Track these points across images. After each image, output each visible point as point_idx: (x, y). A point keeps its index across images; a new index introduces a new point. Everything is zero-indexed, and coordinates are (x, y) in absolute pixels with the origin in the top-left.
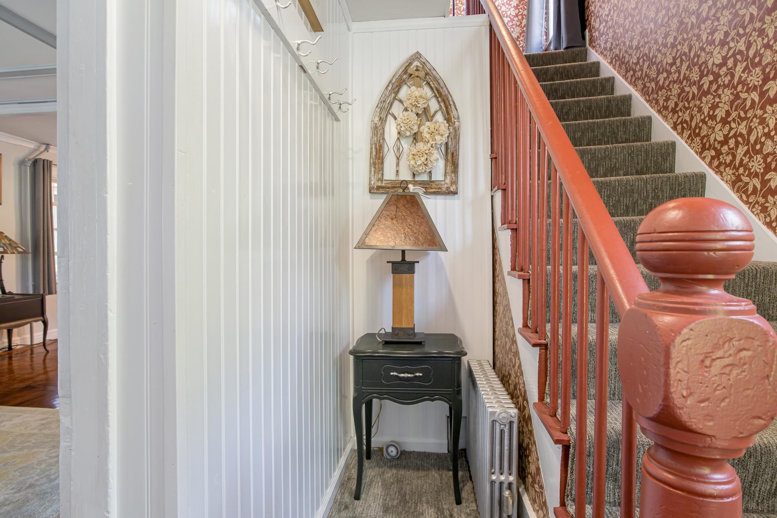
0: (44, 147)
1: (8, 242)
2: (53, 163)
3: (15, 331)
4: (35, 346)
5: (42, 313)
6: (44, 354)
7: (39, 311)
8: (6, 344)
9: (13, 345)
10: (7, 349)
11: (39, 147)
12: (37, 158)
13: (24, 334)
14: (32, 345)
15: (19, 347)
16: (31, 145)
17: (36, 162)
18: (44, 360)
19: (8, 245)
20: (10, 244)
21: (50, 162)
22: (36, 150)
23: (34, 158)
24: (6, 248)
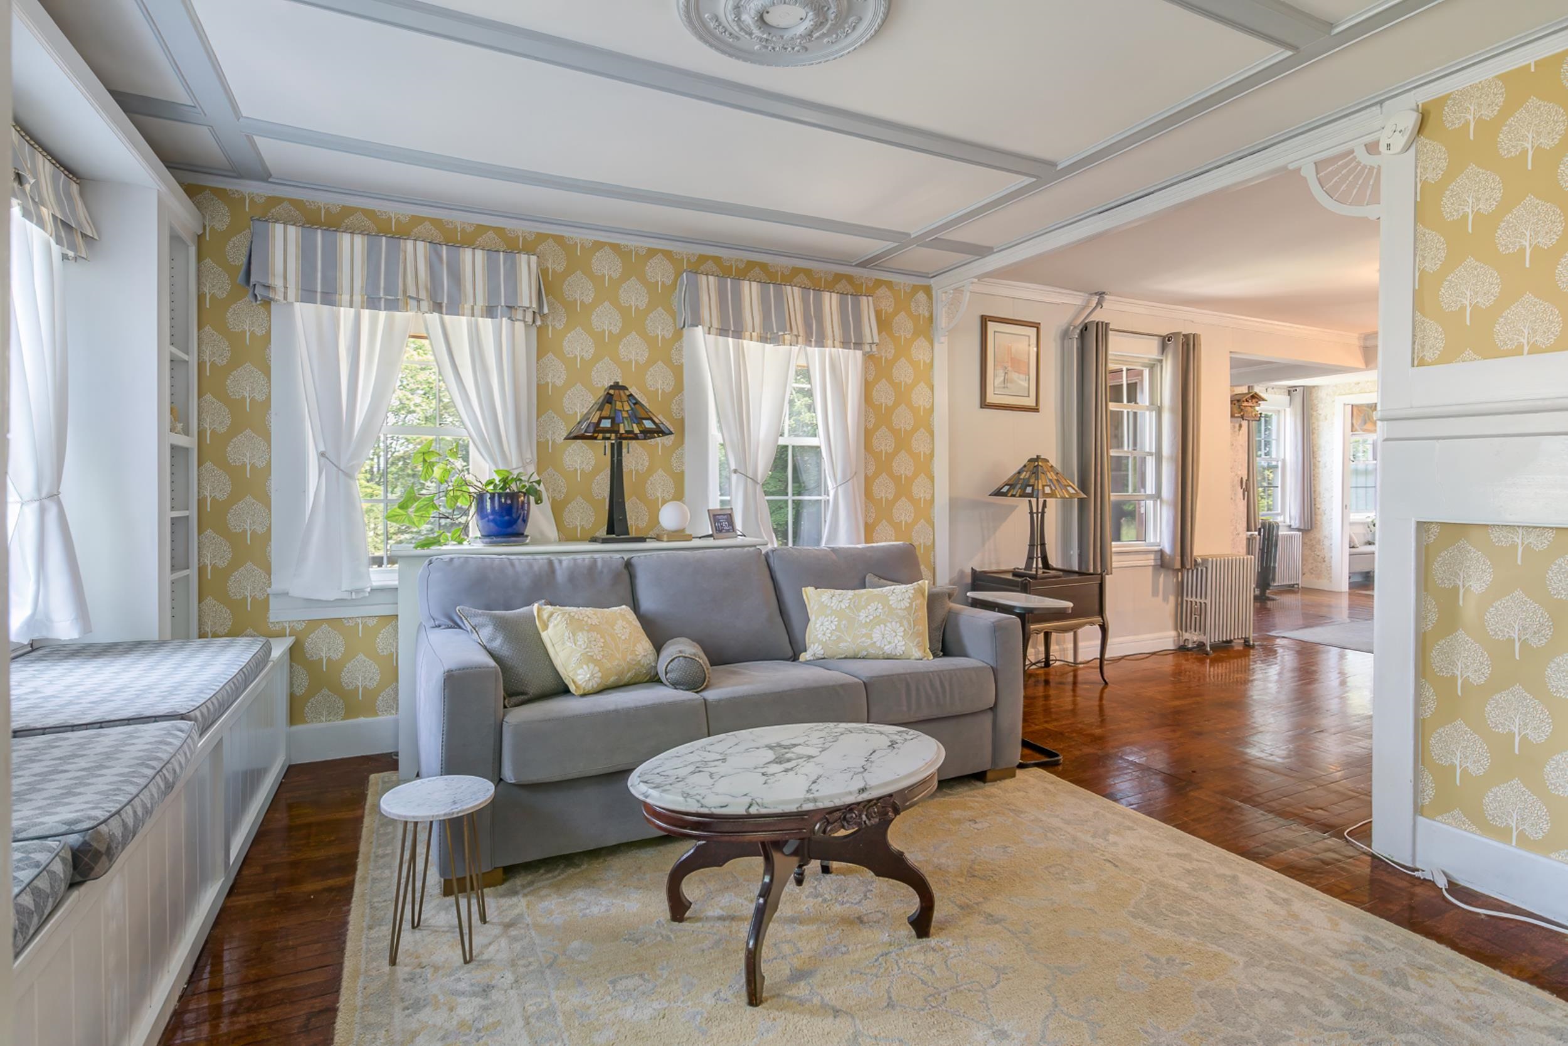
0: (1096, 299)
1: (1055, 477)
2: (1111, 327)
3: (1054, 636)
4: (1081, 666)
5: (1101, 612)
6: (1102, 686)
7: (1097, 607)
8: (1042, 656)
9: (1052, 658)
10: (1043, 664)
11: (1088, 302)
12: (1086, 321)
13: (1064, 642)
14: (1075, 663)
15: (1058, 663)
16: (1075, 300)
17: (1086, 330)
18: (1101, 699)
19: (1055, 482)
20: (1057, 480)
21: (1107, 324)
22: (1084, 308)
23: (1081, 322)
24: (1053, 488)
